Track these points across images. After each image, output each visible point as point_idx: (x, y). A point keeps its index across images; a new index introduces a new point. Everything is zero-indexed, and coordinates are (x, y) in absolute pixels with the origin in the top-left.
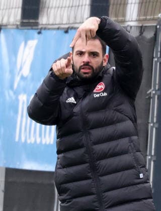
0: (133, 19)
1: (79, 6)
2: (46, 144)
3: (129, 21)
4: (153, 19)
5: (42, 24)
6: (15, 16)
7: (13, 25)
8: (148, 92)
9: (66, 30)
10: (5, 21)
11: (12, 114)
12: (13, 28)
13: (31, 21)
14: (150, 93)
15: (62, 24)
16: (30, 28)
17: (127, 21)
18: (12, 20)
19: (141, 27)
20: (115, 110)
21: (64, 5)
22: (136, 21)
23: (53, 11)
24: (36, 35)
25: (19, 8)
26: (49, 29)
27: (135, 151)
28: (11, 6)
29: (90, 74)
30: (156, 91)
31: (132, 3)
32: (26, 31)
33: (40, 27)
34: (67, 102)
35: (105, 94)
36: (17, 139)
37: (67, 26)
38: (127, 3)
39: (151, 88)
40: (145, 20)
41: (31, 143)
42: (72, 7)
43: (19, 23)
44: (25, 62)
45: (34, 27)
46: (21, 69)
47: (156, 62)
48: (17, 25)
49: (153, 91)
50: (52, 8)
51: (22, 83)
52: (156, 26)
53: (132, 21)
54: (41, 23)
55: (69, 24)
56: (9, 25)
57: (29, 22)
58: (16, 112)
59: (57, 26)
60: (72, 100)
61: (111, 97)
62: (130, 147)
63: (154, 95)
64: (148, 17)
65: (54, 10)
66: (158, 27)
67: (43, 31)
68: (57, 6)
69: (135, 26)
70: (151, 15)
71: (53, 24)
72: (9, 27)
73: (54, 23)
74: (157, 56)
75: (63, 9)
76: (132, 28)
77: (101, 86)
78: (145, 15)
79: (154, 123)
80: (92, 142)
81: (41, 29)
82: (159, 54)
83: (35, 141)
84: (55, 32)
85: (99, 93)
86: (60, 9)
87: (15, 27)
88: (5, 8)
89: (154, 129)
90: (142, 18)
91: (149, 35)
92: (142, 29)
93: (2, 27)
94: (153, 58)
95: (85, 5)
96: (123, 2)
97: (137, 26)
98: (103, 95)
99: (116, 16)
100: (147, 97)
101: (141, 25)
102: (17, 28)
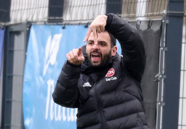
0: (142, 16)
1: (96, 5)
2: (71, 121)
3: (139, 17)
4: (159, 15)
5: (66, 21)
6: (43, 14)
7: (42, 21)
8: (156, 76)
9: (86, 25)
10: (35, 19)
11: (42, 96)
12: (42, 24)
13: (57, 18)
14: (158, 77)
15: (83, 20)
16: (55, 24)
17: (137, 17)
18: (40, 18)
19: (149, 21)
20: (124, 91)
21: (84, 4)
22: (145, 16)
23: (74, 9)
24: (61, 29)
25: (46, 7)
26: (72, 24)
27: (142, 124)
28: (40, 6)
29: (99, 63)
30: (162, 75)
31: (141, 2)
32: (52, 26)
33: (64, 23)
34: (84, 86)
35: (115, 78)
36: (46, 118)
37: (86, 22)
38: (137, 2)
39: (158, 73)
40: (152, 15)
41: (58, 121)
42: (91, 5)
43: (46, 20)
44: (52, 53)
45: (59, 23)
46: (49, 58)
47: (162, 51)
48: (45, 22)
49: (160, 75)
50: (74, 7)
51: (50, 71)
52: (162, 21)
53: (141, 17)
54: (65, 19)
55: (88, 20)
56: (38, 21)
57: (55, 19)
58: (46, 95)
59: (78, 22)
60: (87, 84)
61: (120, 80)
62: (138, 121)
63: (161, 78)
64: (155, 13)
65: (76, 8)
66: (163, 21)
67: (66, 26)
68: (78, 5)
69: (144, 21)
70: (157, 12)
71: (75, 21)
72: (38, 23)
73: (76, 19)
74: (162, 46)
75: (83, 7)
76: (142, 22)
77: (111, 72)
78: (152, 11)
79: (161, 102)
80: (105, 119)
81: (65, 24)
82: (164, 44)
83: (62, 119)
84: (76, 27)
85: (110, 77)
86: (80, 7)
87: (43, 23)
88: (35, 7)
89: (162, 107)
90: (150, 14)
91: (156, 28)
92: (150, 23)
93: (33, 24)
94: (160, 47)
95: (102, 4)
96: (133, 1)
97: (145, 21)
98: (113, 79)
99: (128, 12)
100: (155, 80)
101: (149, 20)
102: (45, 24)
